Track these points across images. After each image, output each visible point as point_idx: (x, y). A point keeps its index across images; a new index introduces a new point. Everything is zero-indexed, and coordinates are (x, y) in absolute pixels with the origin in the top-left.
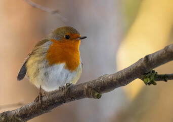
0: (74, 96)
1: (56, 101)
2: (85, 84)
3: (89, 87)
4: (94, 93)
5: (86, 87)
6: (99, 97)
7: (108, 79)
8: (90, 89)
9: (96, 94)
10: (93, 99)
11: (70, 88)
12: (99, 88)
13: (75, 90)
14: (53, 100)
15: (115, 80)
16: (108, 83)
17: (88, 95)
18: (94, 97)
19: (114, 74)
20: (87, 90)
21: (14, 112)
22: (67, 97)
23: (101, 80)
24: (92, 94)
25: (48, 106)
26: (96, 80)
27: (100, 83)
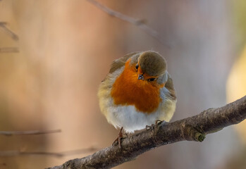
0: (167, 138)
1: (143, 144)
2: (182, 121)
3: (187, 126)
4: (195, 133)
5: (184, 126)
6: (201, 139)
7: (214, 114)
8: (189, 129)
9: (198, 135)
10: (193, 143)
11: (161, 127)
12: (201, 127)
13: (169, 129)
14: (138, 144)
15: (223, 116)
16: (214, 120)
17: (187, 137)
18: (195, 140)
19: (222, 108)
20: (185, 130)
21: (85, 160)
22: (158, 140)
23: (204, 115)
24: (191, 135)
25: (131, 152)
26: (197, 116)
27: (204, 120)
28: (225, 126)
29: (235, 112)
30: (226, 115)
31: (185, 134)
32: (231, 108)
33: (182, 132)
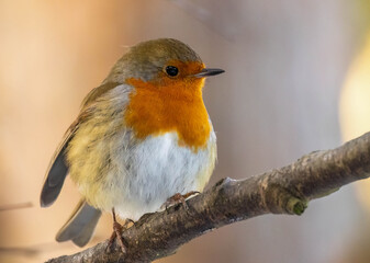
0: (233, 211)
1: (189, 225)
2: (262, 177)
3: (272, 185)
4: (287, 200)
5: (266, 186)
6: (299, 210)
7: (321, 162)
8: (275, 191)
9: (293, 202)
10: (284, 217)
11: (222, 190)
12: (299, 187)
13: (238, 194)
14: (179, 223)
15: (340, 165)
16: (323, 172)
17: (271, 207)
18: (287, 212)
19: (337, 149)
20: (268, 194)
21: (79, 258)
22: (217, 214)
23: (304, 164)
24: (281, 202)
25: (167, 239)
26: (290, 167)
27: (302, 173)
28: (345, 183)
29: (362, 156)
30: (344, 162)
31: (267, 203)
32: (353, 149)
33: (263, 197)
